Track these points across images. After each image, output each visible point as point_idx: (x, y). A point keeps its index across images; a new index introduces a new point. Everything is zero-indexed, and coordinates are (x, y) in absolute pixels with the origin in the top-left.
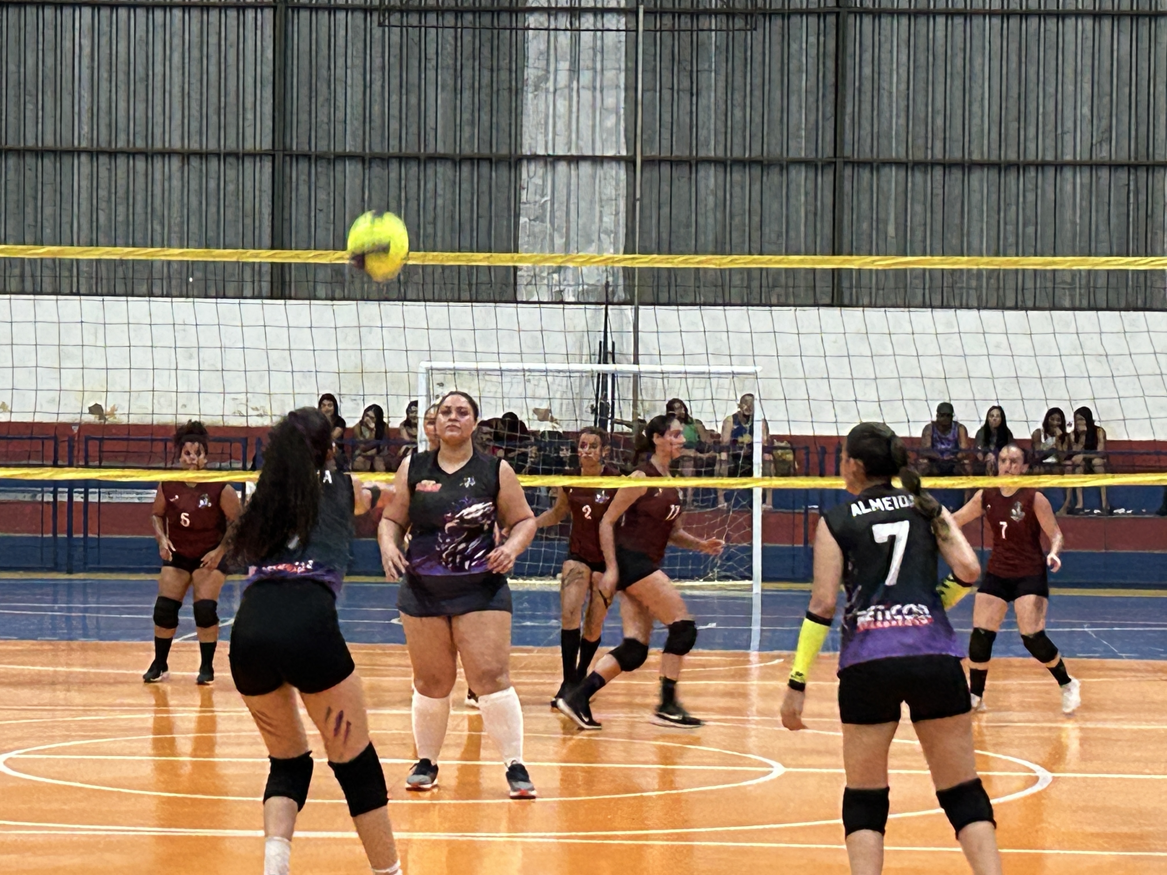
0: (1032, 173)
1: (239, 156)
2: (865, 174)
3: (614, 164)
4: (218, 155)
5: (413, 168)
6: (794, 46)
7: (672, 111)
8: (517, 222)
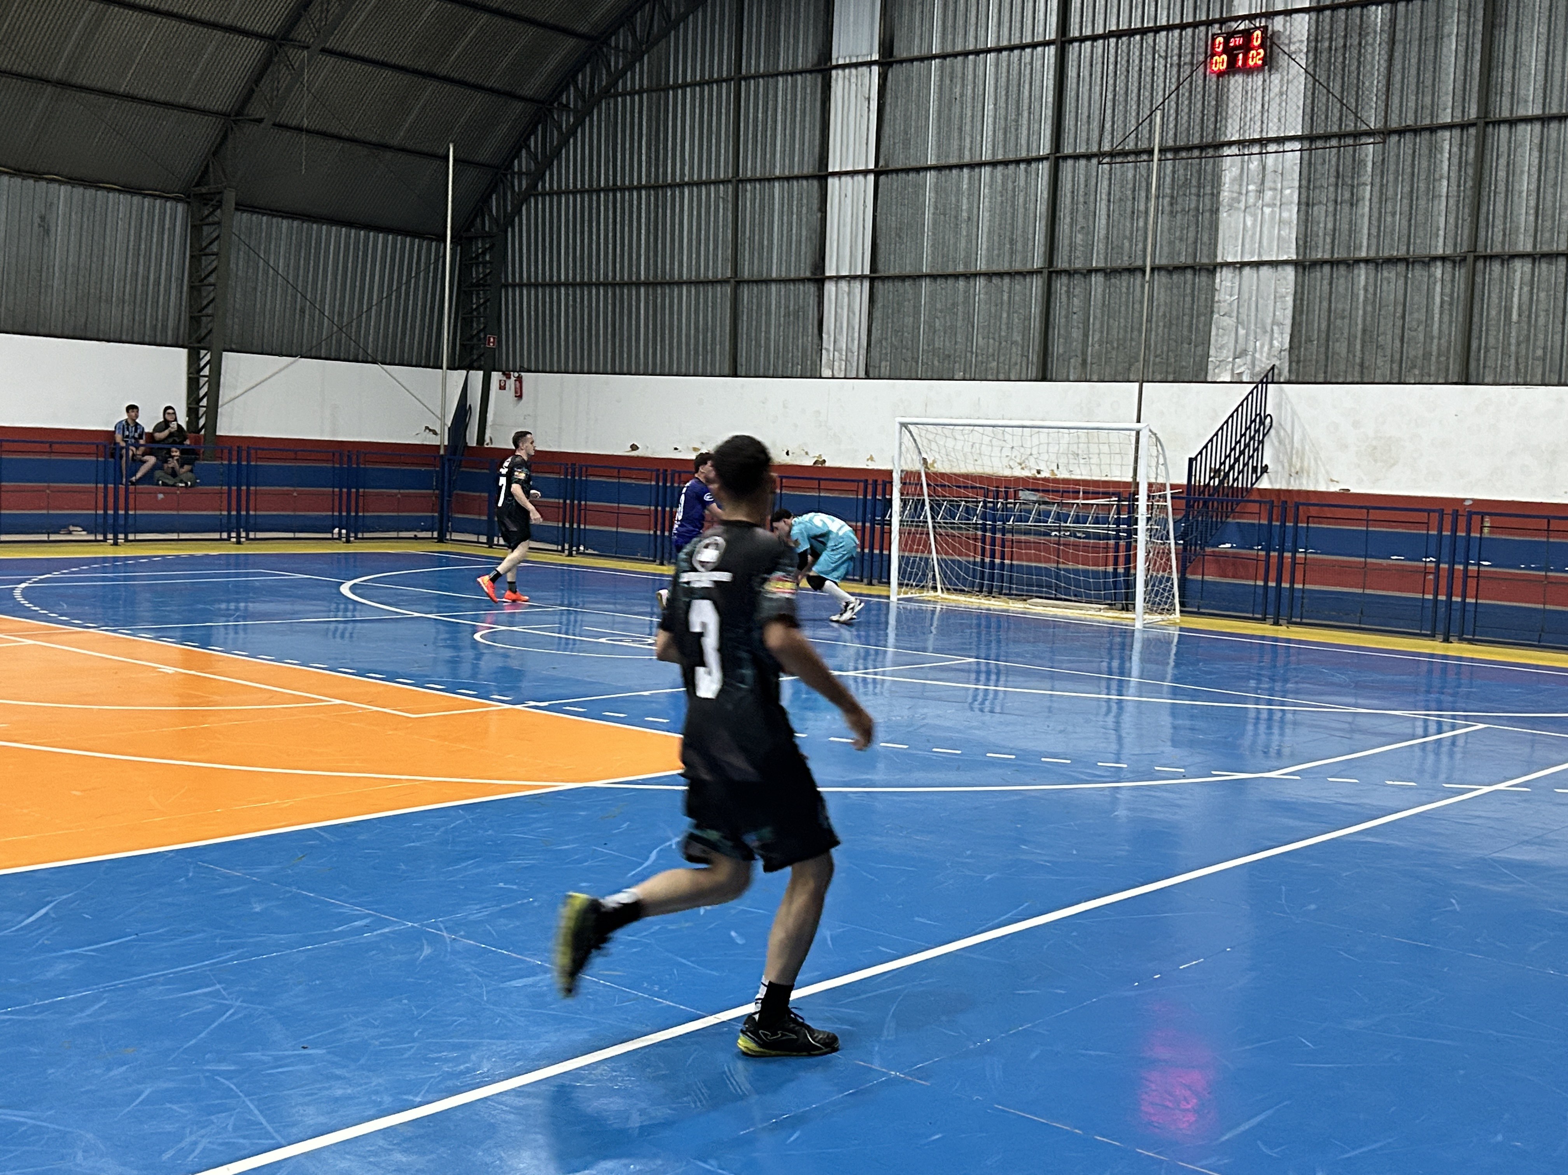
2: (1496, 267)
3: (1286, 267)
6: (1439, 156)
7: (1335, 220)
8: (1211, 318)
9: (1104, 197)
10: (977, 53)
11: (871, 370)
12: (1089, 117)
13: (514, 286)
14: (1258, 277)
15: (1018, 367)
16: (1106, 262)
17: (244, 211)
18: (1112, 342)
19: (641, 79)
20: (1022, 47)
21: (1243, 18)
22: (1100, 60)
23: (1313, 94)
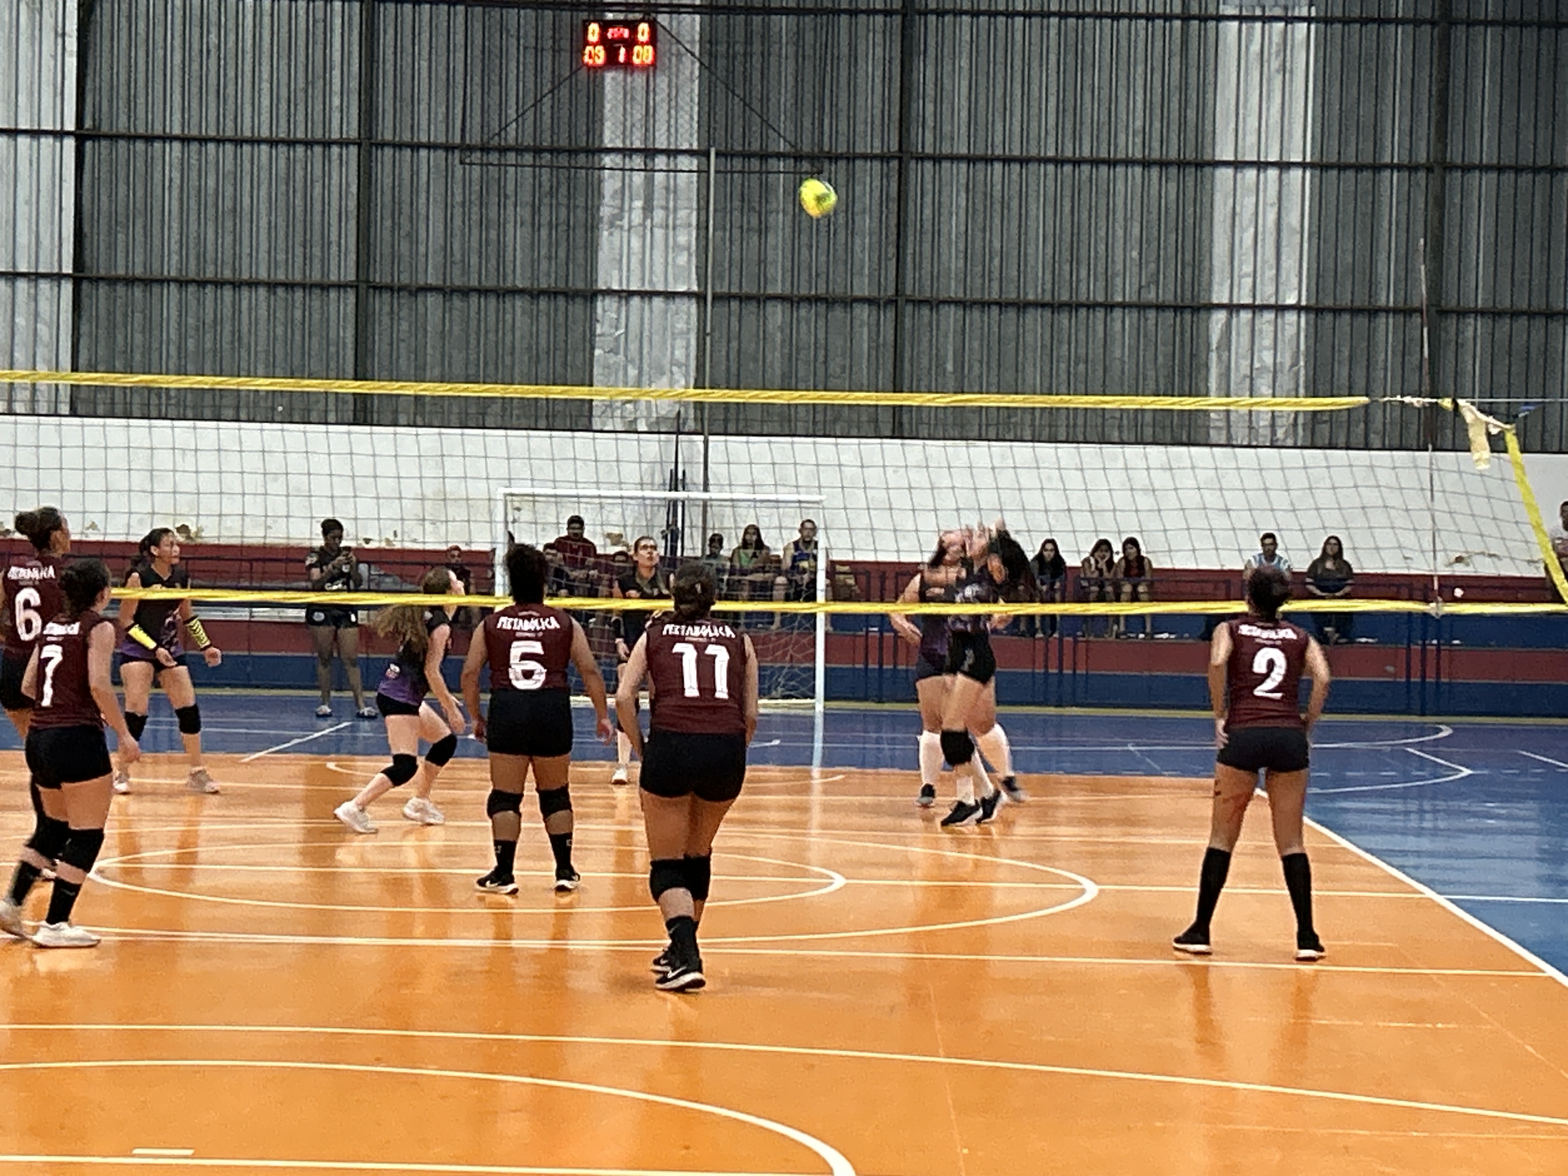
0: (1083, 312)
1: (325, 287)
2: (925, 311)
3: (686, 300)
4: (303, 286)
5: (492, 300)
6: (858, 188)
8: (592, 354)
11: (79, 404)
14: (651, 309)
16: (444, 279)
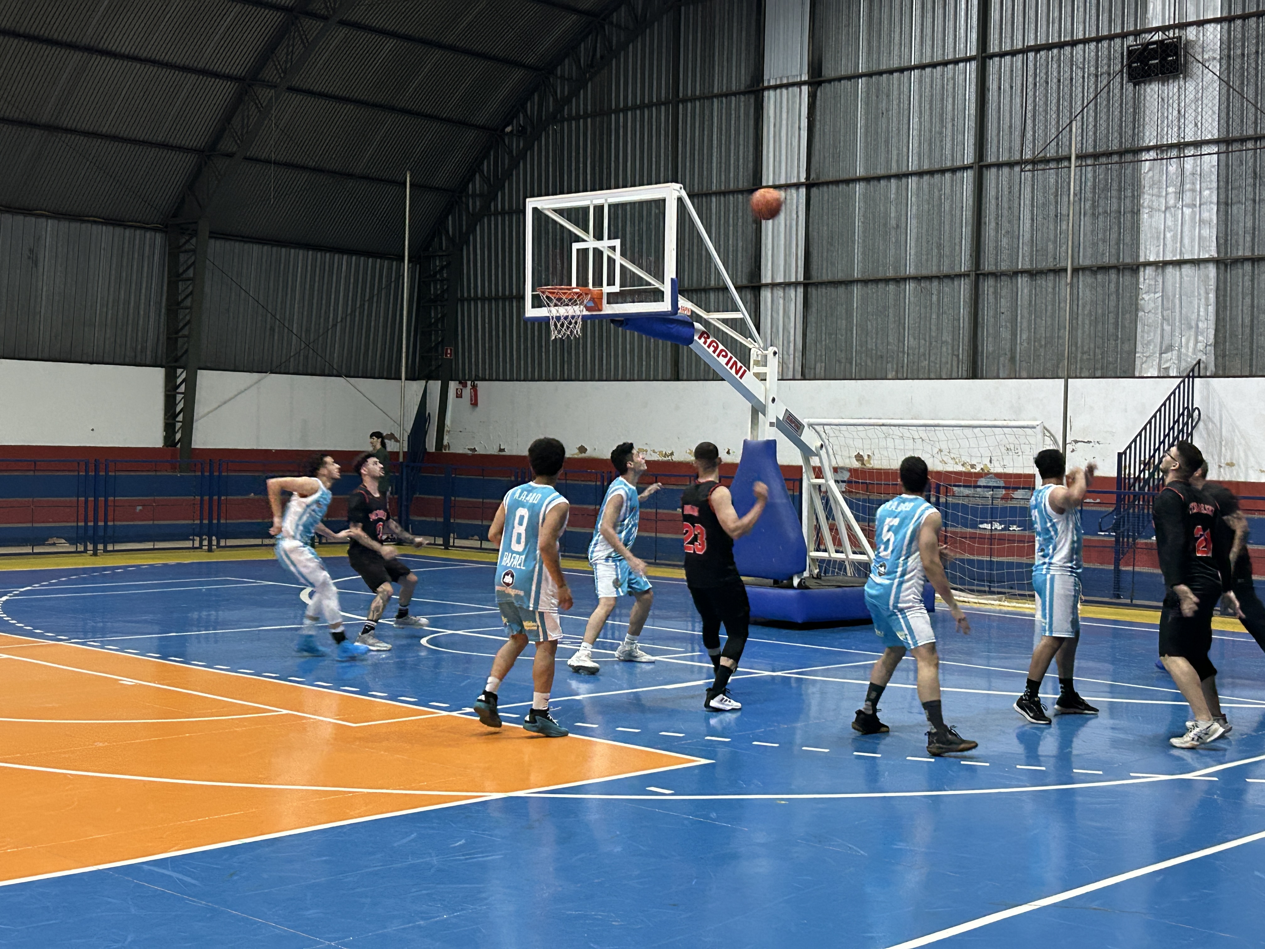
1: (952, 277)
3: (1207, 265)
7: (1254, 219)
8: (1137, 315)
9: (1027, 202)
10: (901, 70)
11: (807, 371)
12: (1010, 127)
13: (469, 300)
14: (1181, 274)
15: (949, 366)
16: (1031, 264)
17: (216, 238)
18: (1040, 340)
19: (585, 105)
20: (945, 64)
21: (1157, 29)
22: (1020, 72)
23: (1228, 99)
